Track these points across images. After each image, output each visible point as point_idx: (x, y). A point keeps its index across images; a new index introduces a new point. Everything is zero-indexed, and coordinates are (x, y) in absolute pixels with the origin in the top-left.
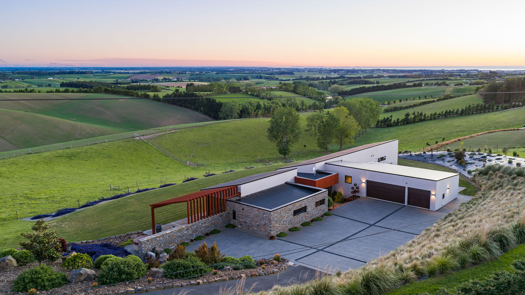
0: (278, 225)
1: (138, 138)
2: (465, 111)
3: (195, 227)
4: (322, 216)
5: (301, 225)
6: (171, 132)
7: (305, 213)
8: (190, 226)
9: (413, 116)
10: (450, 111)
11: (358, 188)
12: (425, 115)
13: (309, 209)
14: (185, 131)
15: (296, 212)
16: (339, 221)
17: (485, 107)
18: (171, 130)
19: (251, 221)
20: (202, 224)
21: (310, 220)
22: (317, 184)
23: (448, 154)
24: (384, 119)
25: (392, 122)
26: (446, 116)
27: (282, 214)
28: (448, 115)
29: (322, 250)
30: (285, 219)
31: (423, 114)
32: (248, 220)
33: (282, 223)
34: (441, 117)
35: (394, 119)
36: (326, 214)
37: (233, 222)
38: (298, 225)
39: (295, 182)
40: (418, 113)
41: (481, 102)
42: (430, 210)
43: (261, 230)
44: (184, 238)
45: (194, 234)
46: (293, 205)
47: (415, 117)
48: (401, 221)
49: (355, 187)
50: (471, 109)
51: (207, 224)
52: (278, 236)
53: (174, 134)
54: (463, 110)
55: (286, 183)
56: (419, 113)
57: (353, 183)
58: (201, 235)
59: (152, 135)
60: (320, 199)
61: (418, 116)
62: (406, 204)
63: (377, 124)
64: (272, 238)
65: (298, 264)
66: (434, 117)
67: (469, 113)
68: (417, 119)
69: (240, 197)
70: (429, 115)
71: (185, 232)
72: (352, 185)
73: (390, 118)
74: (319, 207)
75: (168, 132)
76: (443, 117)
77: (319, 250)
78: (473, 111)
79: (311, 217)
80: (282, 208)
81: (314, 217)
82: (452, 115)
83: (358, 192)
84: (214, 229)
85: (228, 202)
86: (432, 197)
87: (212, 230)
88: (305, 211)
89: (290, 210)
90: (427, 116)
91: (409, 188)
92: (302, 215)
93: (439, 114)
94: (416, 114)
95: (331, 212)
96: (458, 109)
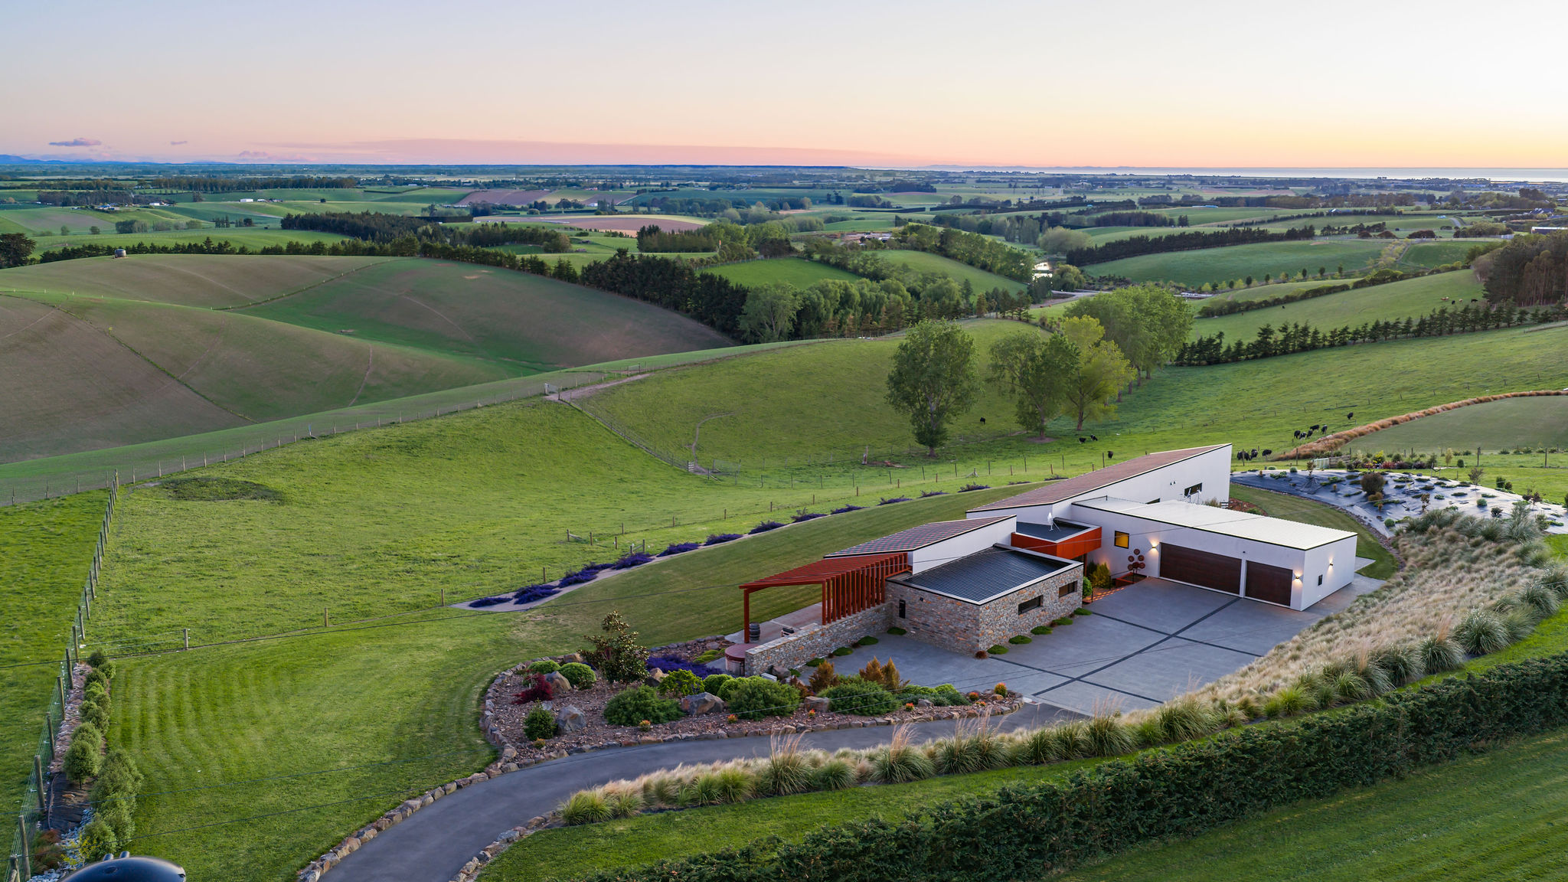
0: (991, 632)
1: (554, 397)
2: (1430, 324)
3: (834, 631)
4: (1071, 616)
5: (1032, 631)
6: (632, 379)
7: (1040, 610)
8: (826, 630)
9: (1281, 336)
10: (1387, 324)
11: (1141, 558)
12: (1316, 332)
13: (1046, 602)
14: (669, 378)
15: (1023, 608)
16: (1105, 626)
17: (1487, 315)
18: (632, 376)
19: (938, 622)
20: (846, 626)
21: (1048, 622)
22: (1058, 551)
23: (1349, 478)
24: (1200, 341)
25: (1222, 350)
26: (1375, 338)
27: (997, 611)
28: (1380, 334)
29: (1078, 679)
30: (1003, 619)
31: (1311, 330)
32: (931, 620)
33: (998, 627)
34: (1360, 340)
35: (1228, 342)
36: (1077, 612)
37: (900, 622)
38: (1026, 633)
39: (1012, 545)
40: (1296, 326)
42: (1291, 607)
43: (958, 641)
44: (817, 651)
46: (1018, 592)
47: (1287, 338)
48: (1230, 629)
49: (1136, 557)
50: (1447, 319)
51: (854, 626)
52: (991, 651)
53: (643, 387)
54: (1423, 322)
55: (995, 546)
56: (1299, 328)
57: (1132, 548)
58: (844, 645)
59: (587, 389)
60: (1069, 581)
61: (1295, 337)
62: (1242, 594)
63: (1180, 357)
64: (980, 655)
65: (1040, 701)
66: (1341, 341)
67: (1441, 331)
68: (1294, 345)
69: (911, 574)
70: (1329, 334)
71: (819, 640)
72: (1130, 552)
73: (1218, 341)
74: (1066, 598)
75: (625, 381)
76: (1367, 339)
77: (1074, 680)
78: (1452, 326)
79: (1050, 616)
80: (998, 600)
81: (1056, 617)
82: (1391, 336)
83: (1143, 566)
84: (867, 635)
85: (890, 584)
86: (1296, 583)
87: (864, 637)
88: (1039, 605)
89: (1013, 603)
90: (1320, 336)
91: (1248, 562)
92: (1034, 612)
93: (1356, 333)
94: (1289, 331)
95: (1087, 607)
96: (1410, 318)
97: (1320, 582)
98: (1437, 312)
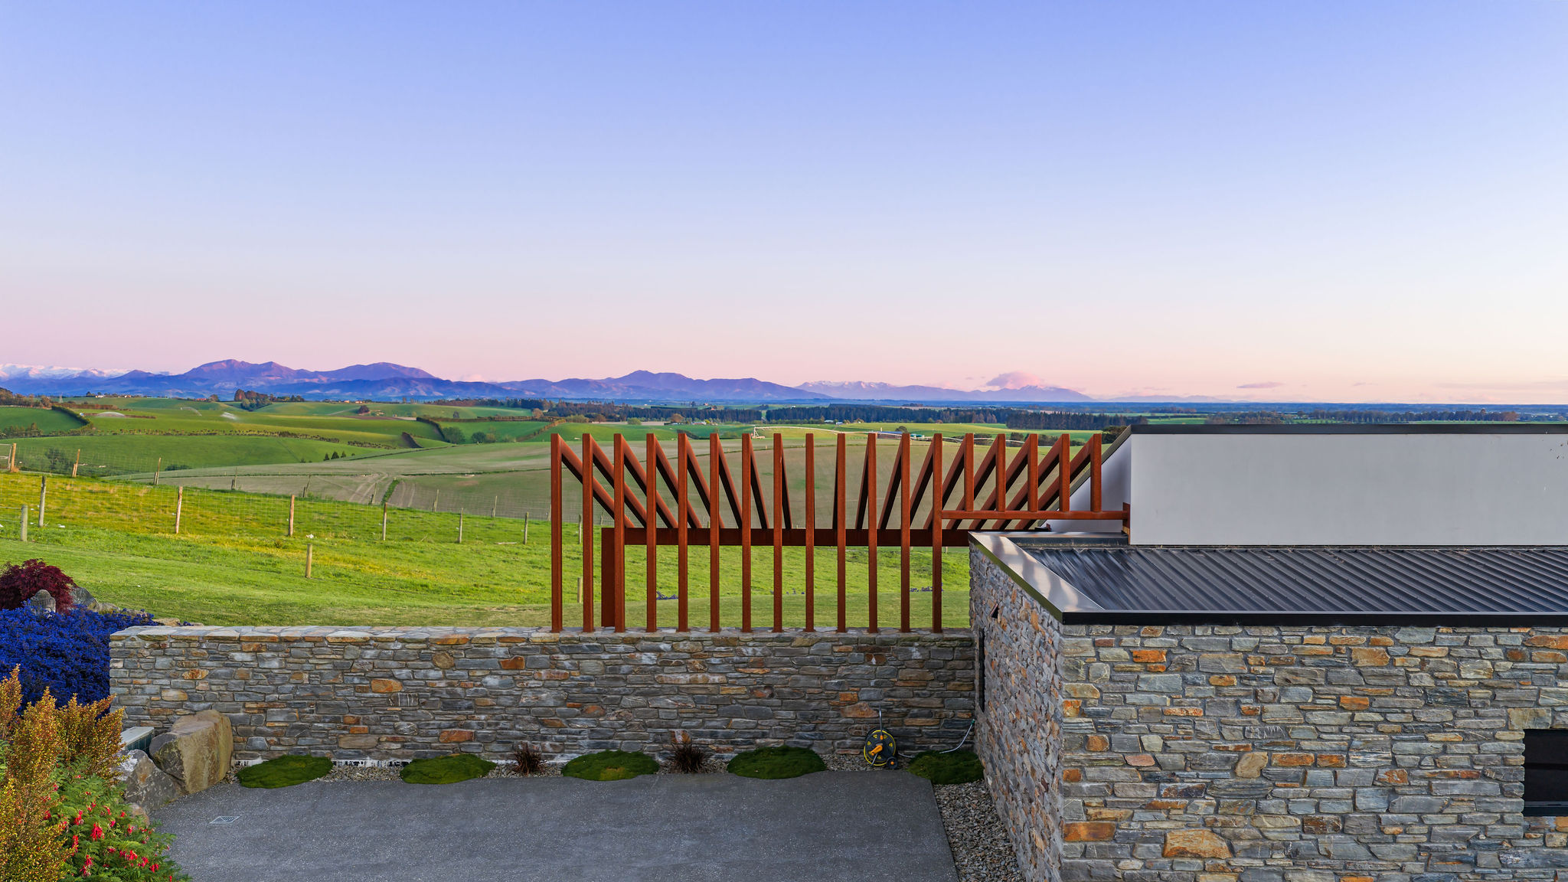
8: (544, 647)
20: (665, 663)
30: (1346, 792)
44: (481, 726)
45: (581, 723)
46: (1514, 637)
51: (717, 678)
58: (648, 748)
71: (492, 681)
84: (793, 742)
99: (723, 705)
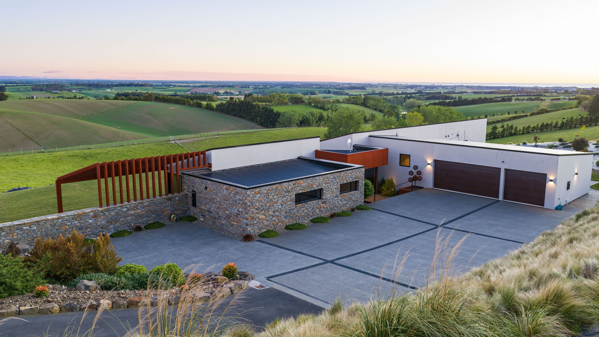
0: (263, 217)
1: (173, 142)
2: (566, 124)
3: (113, 213)
4: (353, 210)
5: (312, 221)
7: (320, 202)
8: (102, 211)
9: (501, 130)
10: (547, 124)
11: (419, 173)
12: (516, 128)
13: (327, 195)
15: (301, 198)
16: (379, 218)
17: (591, 120)
19: (218, 208)
20: (128, 210)
21: (328, 214)
22: (349, 159)
23: (561, 145)
26: (542, 130)
27: (271, 197)
28: (544, 128)
29: (332, 262)
30: (278, 206)
31: (514, 127)
32: (213, 207)
33: (271, 213)
34: (535, 131)
36: (359, 208)
37: (193, 211)
38: (306, 222)
39: (316, 157)
41: (585, 114)
42: (545, 207)
43: (232, 225)
44: (89, 232)
45: (111, 226)
46: (294, 182)
47: (504, 130)
48: (493, 222)
49: (415, 172)
50: (574, 121)
51: (139, 211)
52: (261, 235)
53: (217, 140)
54: (563, 123)
55: (298, 158)
56: (509, 126)
57: (412, 165)
60: (350, 180)
61: (507, 130)
62: (501, 198)
64: (248, 238)
65: (269, 285)
66: (527, 131)
67: (571, 127)
68: (507, 133)
69: (211, 170)
70: (522, 129)
71: (90, 221)
72: (411, 169)
74: (347, 195)
75: (210, 137)
76: (538, 131)
77: (326, 262)
78: (576, 124)
79: (331, 209)
80: (272, 186)
81: (336, 211)
82: (549, 129)
83: (420, 179)
84: (155, 221)
86: (550, 185)
87: (151, 222)
88: (319, 198)
89: (289, 192)
90: (518, 129)
91: (506, 170)
92: (313, 203)
93: (534, 128)
94: (505, 127)
95: (369, 205)
96: (557, 121)
97: (568, 188)
98: (569, 119)
99: (141, 216)
